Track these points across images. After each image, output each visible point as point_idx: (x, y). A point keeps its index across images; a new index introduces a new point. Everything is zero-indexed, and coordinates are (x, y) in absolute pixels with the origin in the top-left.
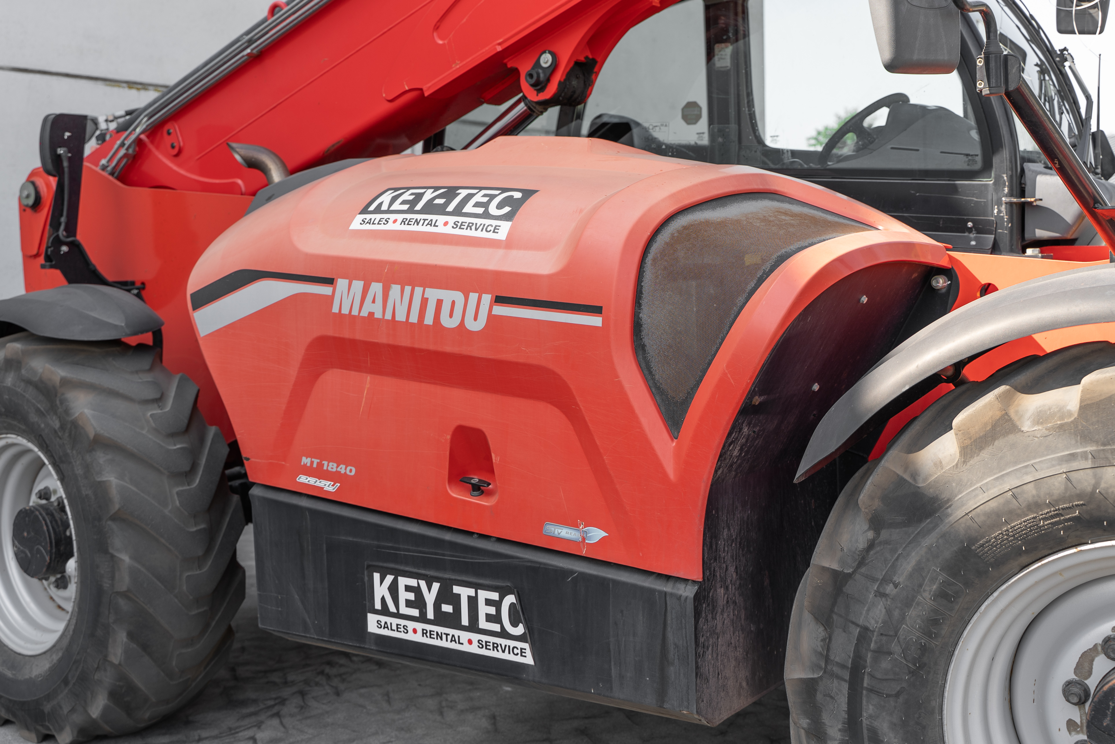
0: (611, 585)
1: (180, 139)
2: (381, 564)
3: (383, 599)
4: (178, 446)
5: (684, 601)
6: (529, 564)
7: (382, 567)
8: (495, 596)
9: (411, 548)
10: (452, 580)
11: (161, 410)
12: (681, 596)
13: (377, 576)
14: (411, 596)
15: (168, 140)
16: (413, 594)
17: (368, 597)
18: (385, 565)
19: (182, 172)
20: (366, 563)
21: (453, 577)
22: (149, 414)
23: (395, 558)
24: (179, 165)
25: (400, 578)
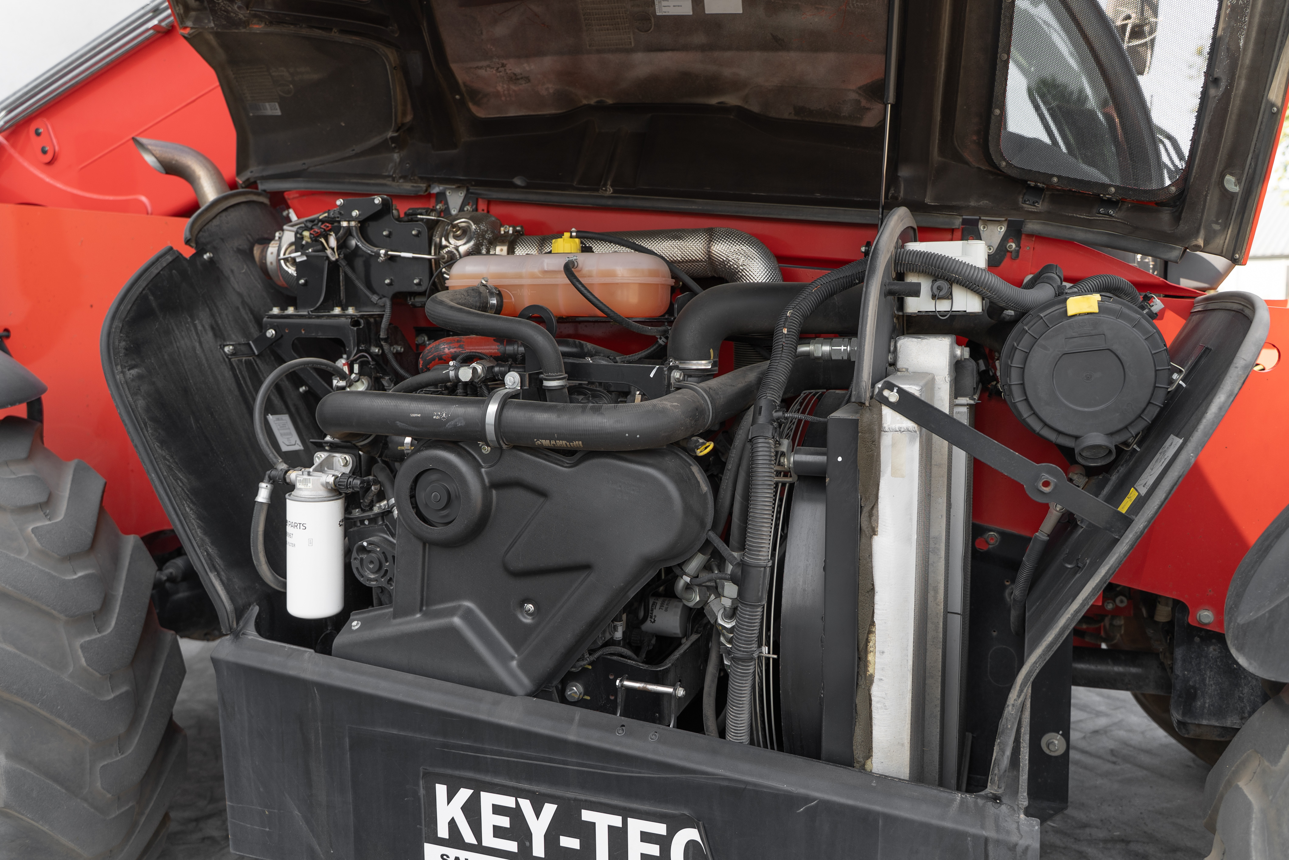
0: (880, 821)
1: (55, 141)
2: (449, 772)
3: (452, 824)
4: (80, 574)
5: (1023, 853)
6: (726, 783)
7: (452, 776)
8: (660, 829)
9: (505, 749)
10: (581, 800)
11: (50, 520)
12: (1016, 845)
13: (441, 790)
14: (504, 822)
15: (36, 143)
16: (507, 819)
17: (425, 820)
18: (457, 773)
19: (59, 185)
20: (421, 769)
21: (582, 797)
22: (30, 529)
23: (477, 765)
24: (53, 177)
25: (483, 794)
